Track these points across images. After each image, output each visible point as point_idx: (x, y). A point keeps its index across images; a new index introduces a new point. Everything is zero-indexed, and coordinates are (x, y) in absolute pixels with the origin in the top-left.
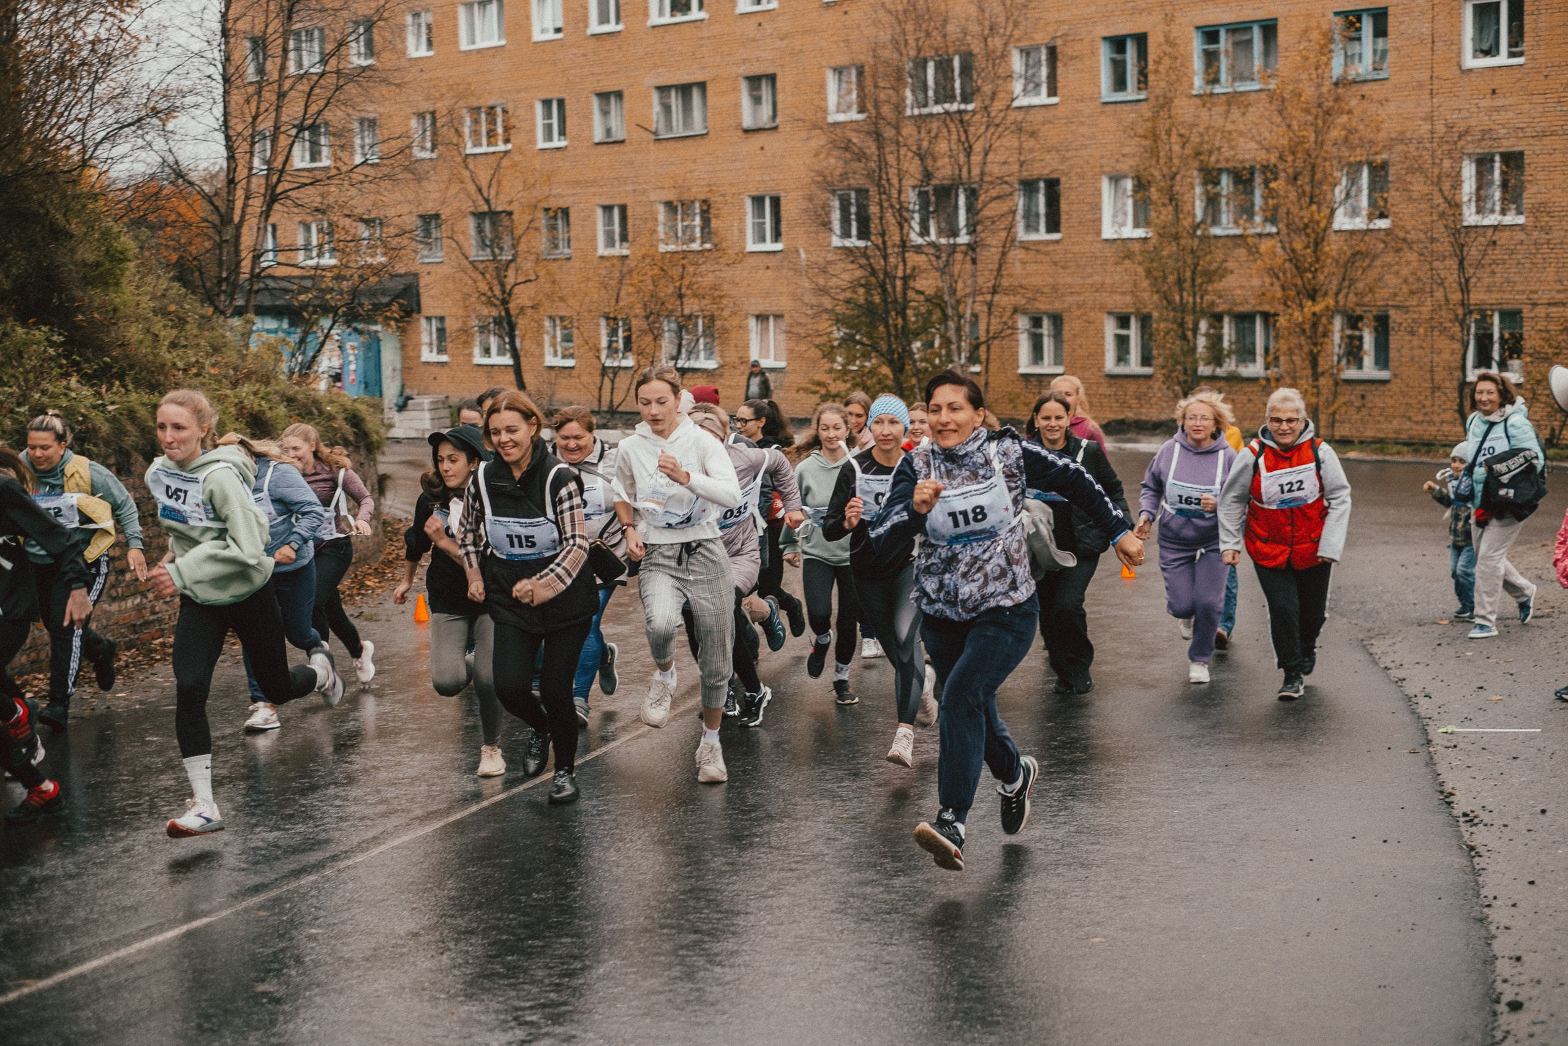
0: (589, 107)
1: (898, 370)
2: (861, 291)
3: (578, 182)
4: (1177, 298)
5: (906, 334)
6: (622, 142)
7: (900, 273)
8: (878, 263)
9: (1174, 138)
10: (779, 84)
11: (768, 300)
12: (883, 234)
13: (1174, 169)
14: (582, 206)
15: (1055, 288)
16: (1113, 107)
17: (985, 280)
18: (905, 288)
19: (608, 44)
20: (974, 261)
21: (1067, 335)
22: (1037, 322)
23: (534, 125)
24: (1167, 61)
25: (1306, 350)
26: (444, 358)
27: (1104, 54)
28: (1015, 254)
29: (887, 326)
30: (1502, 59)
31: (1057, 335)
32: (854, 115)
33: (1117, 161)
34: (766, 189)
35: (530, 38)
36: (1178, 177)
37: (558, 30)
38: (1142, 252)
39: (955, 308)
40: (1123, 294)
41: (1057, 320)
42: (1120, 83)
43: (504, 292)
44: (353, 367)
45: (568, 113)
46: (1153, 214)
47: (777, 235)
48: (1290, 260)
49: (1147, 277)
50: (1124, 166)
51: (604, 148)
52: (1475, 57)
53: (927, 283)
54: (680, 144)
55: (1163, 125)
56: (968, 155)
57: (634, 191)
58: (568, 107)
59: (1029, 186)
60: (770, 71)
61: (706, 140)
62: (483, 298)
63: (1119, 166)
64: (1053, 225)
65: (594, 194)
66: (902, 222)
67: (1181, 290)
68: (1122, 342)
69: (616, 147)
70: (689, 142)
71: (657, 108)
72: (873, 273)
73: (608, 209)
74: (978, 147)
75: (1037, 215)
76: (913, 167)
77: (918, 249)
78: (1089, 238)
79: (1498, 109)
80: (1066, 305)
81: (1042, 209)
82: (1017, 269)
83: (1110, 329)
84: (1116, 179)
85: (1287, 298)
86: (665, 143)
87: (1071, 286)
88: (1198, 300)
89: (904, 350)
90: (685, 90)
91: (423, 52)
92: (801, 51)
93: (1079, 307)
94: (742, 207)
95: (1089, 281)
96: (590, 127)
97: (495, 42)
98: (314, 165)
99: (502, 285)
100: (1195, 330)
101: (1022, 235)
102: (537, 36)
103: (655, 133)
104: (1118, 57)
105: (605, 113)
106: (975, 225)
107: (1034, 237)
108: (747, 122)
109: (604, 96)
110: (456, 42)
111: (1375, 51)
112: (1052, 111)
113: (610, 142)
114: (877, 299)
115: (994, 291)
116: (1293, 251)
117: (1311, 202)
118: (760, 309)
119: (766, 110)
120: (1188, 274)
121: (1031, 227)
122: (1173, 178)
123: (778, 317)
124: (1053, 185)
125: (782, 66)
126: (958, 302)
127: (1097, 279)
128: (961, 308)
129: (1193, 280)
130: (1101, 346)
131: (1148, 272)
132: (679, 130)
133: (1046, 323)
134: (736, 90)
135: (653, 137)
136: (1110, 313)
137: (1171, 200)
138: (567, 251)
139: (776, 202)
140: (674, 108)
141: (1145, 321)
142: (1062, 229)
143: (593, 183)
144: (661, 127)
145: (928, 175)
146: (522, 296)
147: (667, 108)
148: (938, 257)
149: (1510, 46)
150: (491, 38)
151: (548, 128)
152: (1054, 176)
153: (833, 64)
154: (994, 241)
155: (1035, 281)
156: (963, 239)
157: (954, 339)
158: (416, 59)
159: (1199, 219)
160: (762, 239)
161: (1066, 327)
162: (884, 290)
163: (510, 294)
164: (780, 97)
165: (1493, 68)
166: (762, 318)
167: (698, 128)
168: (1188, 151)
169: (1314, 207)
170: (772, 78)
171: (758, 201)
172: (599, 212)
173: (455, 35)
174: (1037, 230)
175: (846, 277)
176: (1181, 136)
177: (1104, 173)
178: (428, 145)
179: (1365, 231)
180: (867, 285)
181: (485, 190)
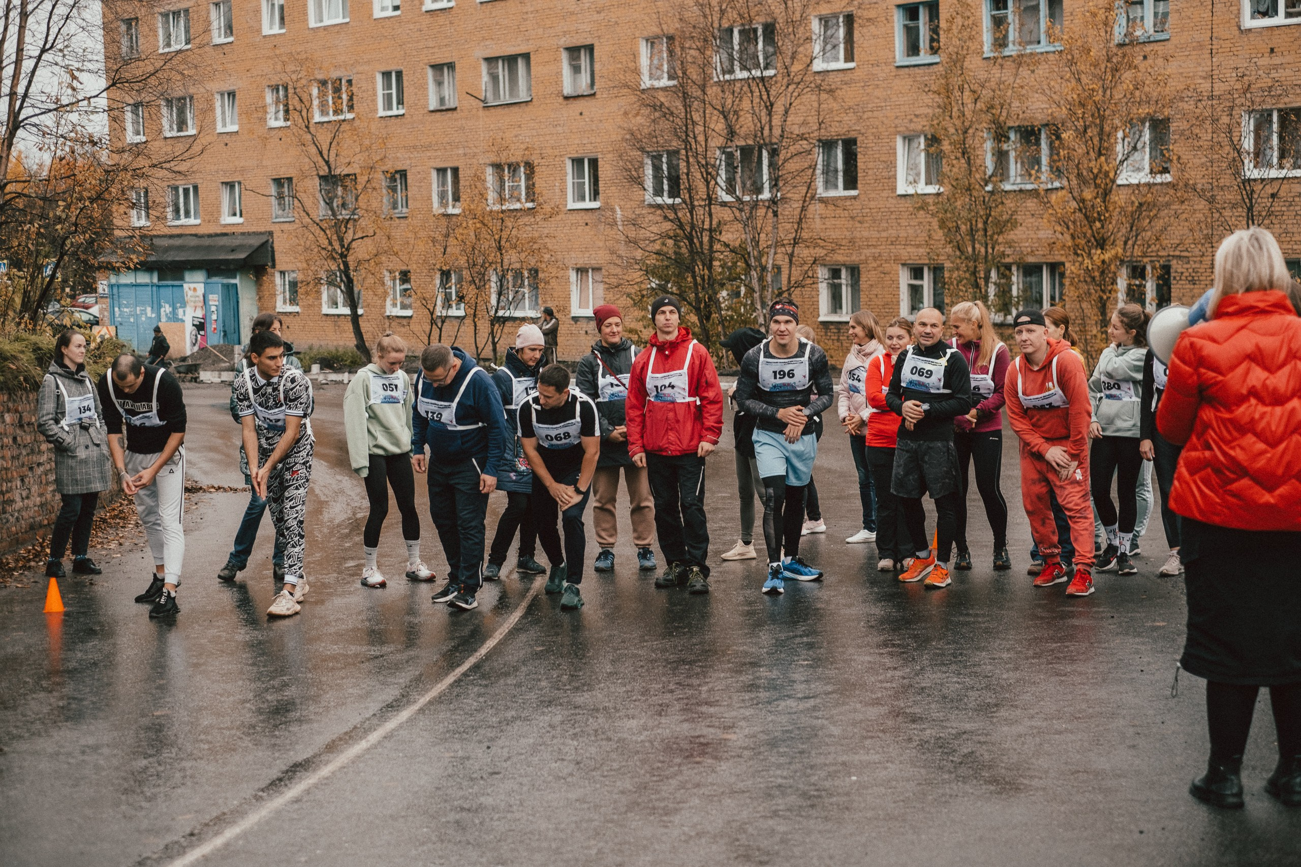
0: (424, 77)
1: (705, 317)
2: (670, 242)
3: (415, 147)
4: (970, 249)
5: (713, 284)
6: (455, 109)
7: (706, 226)
8: (686, 217)
9: (967, 93)
10: (596, 53)
11: (587, 255)
12: (689, 190)
13: (967, 124)
14: (419, 169)
15: (852, 241)
16: (907, 70)
17: (786, 231)
18: (712, 240)
19: (442, 19)
20: (775, 214)
21: (863, 284)
22: (836, 273)
23: (375, 95)
24: (959, 21)
25: (1095, 296)
26: (296, 309)
27: (898, 20)
28: (816, 208)
29: (694, 277)
30: (1280, 19)
31: (855, 285)
32: (665, 82)
33: (911, 121)
34: (586, 152)
35: (372, 15)
36: (971, 131)
37: (396, 8)
38: (935, 204)
39: (758, 259)
40: (918, 246)
41: (854, 271)
42: (913, 48)
43: (342, 246)
44: (214, 317)
45: (405, 84)
46: (946, 169)
47: (595, 195)
48: (1080, 210)
49: (941, 227)
50: (917, 126)
51: (438, 115)
52: (1253, 17)
53: (732, 235)
54: (507, 110)
55: (956, 81)
56: (770, 114)
57: (465, 155)
58: (405, 78)
59: (828, 145)
60: (588, 42)
61: (530, 107)
62: (324, 253)
63: (912, 126)
64: (851, 182)
65: (430, 158)
66: (709, 177)
67: (973, 241)
68: (916, 292)
69: (449, 114)
70: (515, 109)
71: (485, 78)
72: (681, 226)
73: (442, 171)
74: (779, 108)
75: (836, 171)
76: (719, 126)
77: (724, 204)
78: (885, 194)
79: (1276, 67)
80: (863, 257)
81: (840, 165)
82: (818, 224)
83: (904, 279)
84: (909, 139)
85: (1077, 246)
86: (492, 110)
87: (867, 239)
88: (990, 251)
89: (710, 298)
90: (511, 60)
91: (276, 30)
92: (616, 23)
93: (875, 259)
94: (563, 169)
95: (884, 234)
96: (426, 96)
97: (340, 20)
98: (182, 134)
99: (341, 240)
100: (987, 279)
101: (821, 191)
102: (378, 14)
103: (484, 101)
104: (911, 24)
105: (439, 84)
106: (777, 180)
107: (832, 193)
108: (568, 90)
109: (438, 68)
110: (306, 20)
111: (1156, 14)
112: (849, 74)
113: (443, 110)
114: (684, 250)
115: (796, 242)
116: (1083, 201)
117: (1100, 154)
118: (581, 263)
119: (584, 78)
120: (980, 225)
121: (830, 183)
122: (966, 132)
123: (596, 269)
124: (850, 146)
125: (599, 37)
126: (761, 254)
127: (893, 232)
128: (764, 260)
129: (985, 230)
130: (896, 296)
131: (942, 224)
132: (505, 98)
133: (844, 273)
134: (557, 60)
135: (482, 105)
136: (903, 265)
137: (963, 154)
138: (405, 210)
139: (594, 163)
140: (501, 77)
141: (937, 270)
142: (859, 186)
143: (427, 147)
144: (490, 95)
145: (731, 133)
146: (361, 251)
147: (494, 78)
148: (741, 210)
149: (1287, 7)
150: (337, 17)
151: (388, 97)
152: (853, 135)
153: (646, 34)
154: (796, 195)
155: (834, 235)
156: (766, 195)
157: (757, 288)
158: (270, 36)
159: (989, 172)
160: (582, 198)
161: (863, 278)
162: (691, 242)
163: (348, 249)
164: (597, 66)
165: (1271, 28)
166: (582, 271)
167: (523, 96)
168: (980, 106)
169: (1103, 158)
170: (590, 49)
171: (578, 162)
172: (434, 174)
173: (305, 14)
174: (836, 187)
175: (655, 229)
176: (974, 92)
177: (899, 133)
178: (281, 114)
179: (1149, 185)
180: (675, 238)
181: (325, 153)
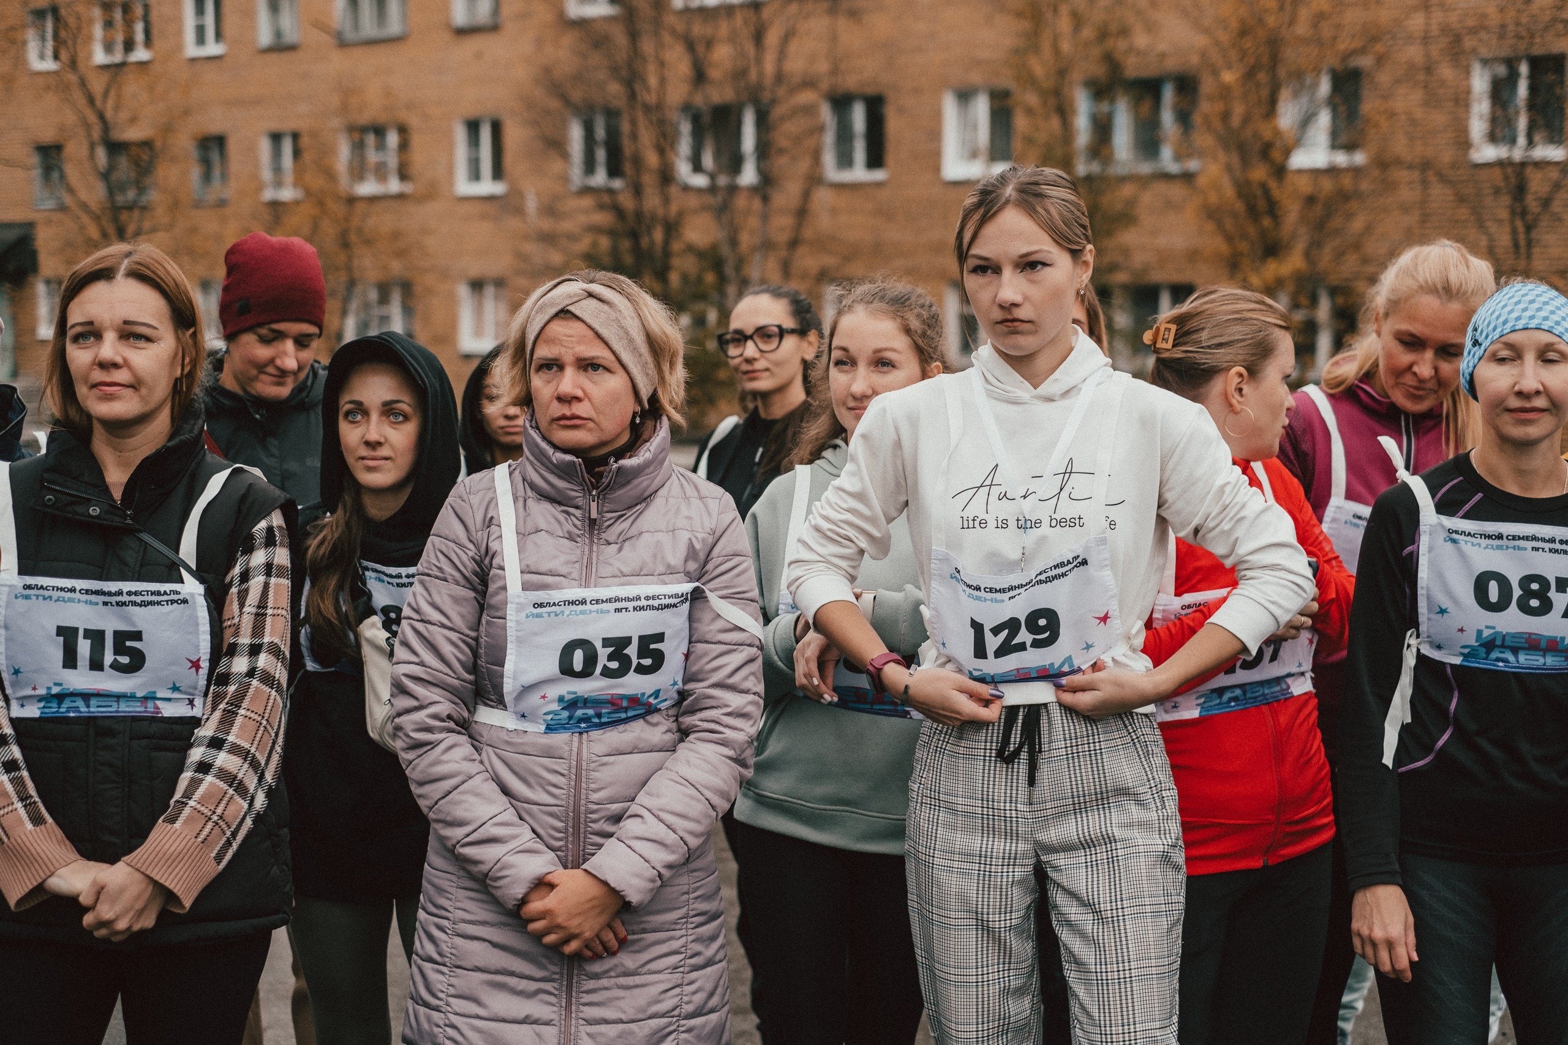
3: (238, 102)
6: (296, 47)
7: (660, 218)
8: (627, 201)
11: (486, 260)
12: (636, 166)
14: (243, 133)
15: (877, 247)
17: (782, 225)
18: (668, 238)
23: (182, 26)
28: (822, 197)
32: (602, 9)
33: (968, 70)
34: (485, 109)
39: (738, 268)
45: (228, 9)
47: (498, 173)
50: (976, 77)
51: (274, 57)
53: (699, 233)
54: (371, 50)
57: (311, 113)
59: (841, 101)
61: (405, 44)
63: (971, 76)
64: (875, 160)
65: (260, 118)
66: (665, 143)
69: (288, 54)
70: (382, 49)
71: (341, 2)
72: (622, 217)
73: (277, 137)
74: (772, 38)
75: (853, 140)
76: (679, 64)
77: (689, 188)
78: (925, 179)
82: (827, 217)
84: (964, 96)
86: (351, 49)
93: (910, 274)
94: (449, 136)
95: (923, 237)
96: (253, 27)
101: (832, 172)
103: (339, 35)
105: (274, 9)
107: (849, 175)
108: (459, 18)
113: (280, 47)
115: (794, 243)
118: (474, 273)
119: (485, 3)
121: (845, 160)
123: (499, 283)
124: (875, 106)
126: (743, 260)
128: (747, 269)
132: (369, 28)
135: (335, 40)
136: (952, 283)
138: (224, 194)
139: (497, 129)
140: (363, 2)
142: (888, 164)
143: (259, 102)
144: (347, 26)
145: (699, 77)
147: (353, 3)
151: (200, 31)
152: (878, 91)
154: (794, 174)
155: (851, 233)
156: (749, 176)
160: (478, 179)
162: (638, 241)
166: (477, 286)
167: (394, 26)
168: (1087, 33)
171: (473, 127)
172: (265, 142)
174: (853, 166)
175: (583, 219)
177: (948, 87)
178: (49, 52)
179: (1332, 171)
180: (612, 233)
181: (98, 103)
